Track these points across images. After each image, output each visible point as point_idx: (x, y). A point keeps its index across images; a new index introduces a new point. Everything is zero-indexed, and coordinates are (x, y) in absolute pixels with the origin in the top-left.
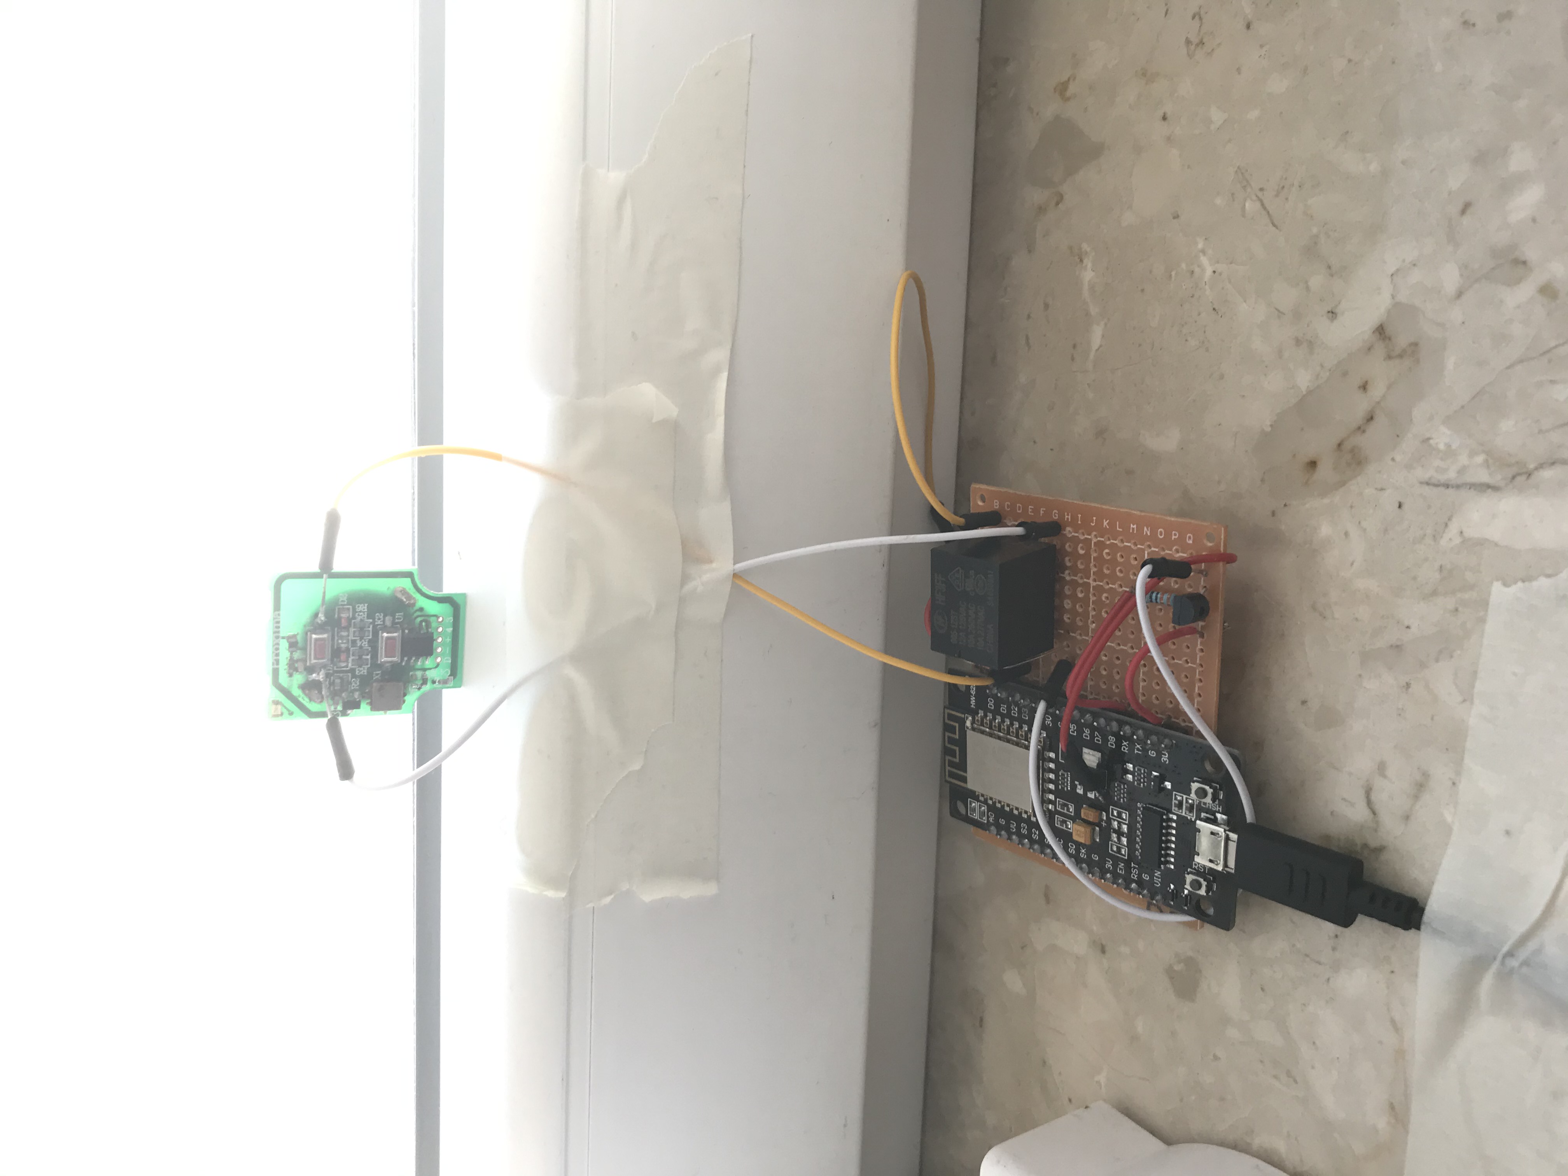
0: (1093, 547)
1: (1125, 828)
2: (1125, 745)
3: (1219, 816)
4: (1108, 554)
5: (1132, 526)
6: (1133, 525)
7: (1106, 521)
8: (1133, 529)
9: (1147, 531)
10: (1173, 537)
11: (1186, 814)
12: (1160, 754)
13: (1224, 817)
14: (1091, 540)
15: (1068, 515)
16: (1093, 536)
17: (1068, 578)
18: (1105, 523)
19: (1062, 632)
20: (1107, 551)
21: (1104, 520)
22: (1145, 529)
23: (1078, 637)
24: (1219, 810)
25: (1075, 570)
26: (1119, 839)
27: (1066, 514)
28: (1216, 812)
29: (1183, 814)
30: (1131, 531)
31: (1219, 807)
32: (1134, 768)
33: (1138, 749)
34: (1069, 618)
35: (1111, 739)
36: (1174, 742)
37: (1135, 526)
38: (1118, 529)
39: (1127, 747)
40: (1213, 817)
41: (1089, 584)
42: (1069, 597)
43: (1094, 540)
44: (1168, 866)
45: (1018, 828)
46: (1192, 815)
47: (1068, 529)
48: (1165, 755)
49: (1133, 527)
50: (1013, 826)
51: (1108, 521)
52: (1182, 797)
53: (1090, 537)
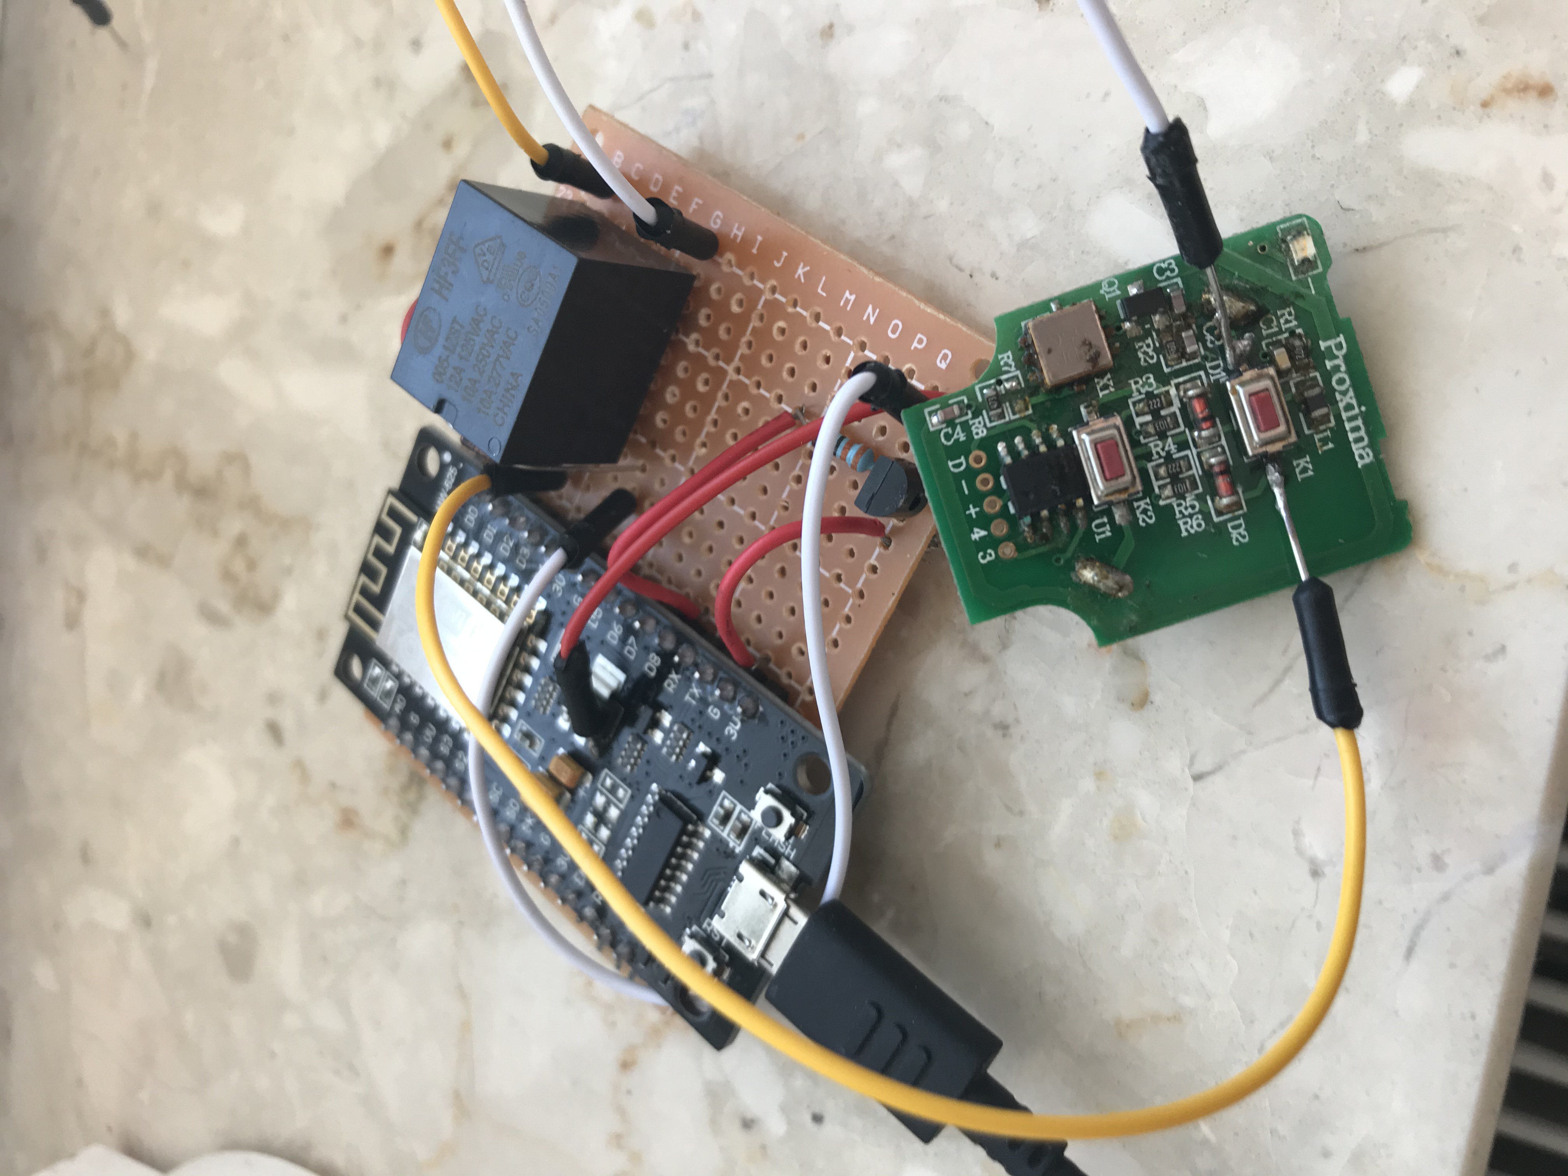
0: (760, 307)
1: (614, 813)
2: (673, 680)
3: (786, 864)
5: (847, 294)
6: (851, 294)
8: (848, 301)
9: (870, 314)
10: (915, 344)
11: (728, 835)
12: (726, 719)
13: (793, 869)
15: (739, 229)
16: (768, 286)
18: (800, 271)
20: (781, 324)
21: (802, 265)
22: (870, 309)
24: (790, 855)
26: (596, 827)
27: (736, 225)
28: (783, 854)
29: (724, 834)
30: (842, 304)
31: (792, 850)
32: (672, 724)
33: (693, 696)
34: (665, 421)
35: (653, 658)
36: (761, 709)
37: (853, 298)
38: (819, 291)
39: (674, 683)
40: (772, 861)
41: (724, 372)
42: (678, 382)
43: (767, 296)
45: (437, 740)
46: (738, 842)
47: (729, 256)
48: (735, 724)
49: (849, 297)
50: (430, 733)
51: (808, 268)
52: (735, 806)
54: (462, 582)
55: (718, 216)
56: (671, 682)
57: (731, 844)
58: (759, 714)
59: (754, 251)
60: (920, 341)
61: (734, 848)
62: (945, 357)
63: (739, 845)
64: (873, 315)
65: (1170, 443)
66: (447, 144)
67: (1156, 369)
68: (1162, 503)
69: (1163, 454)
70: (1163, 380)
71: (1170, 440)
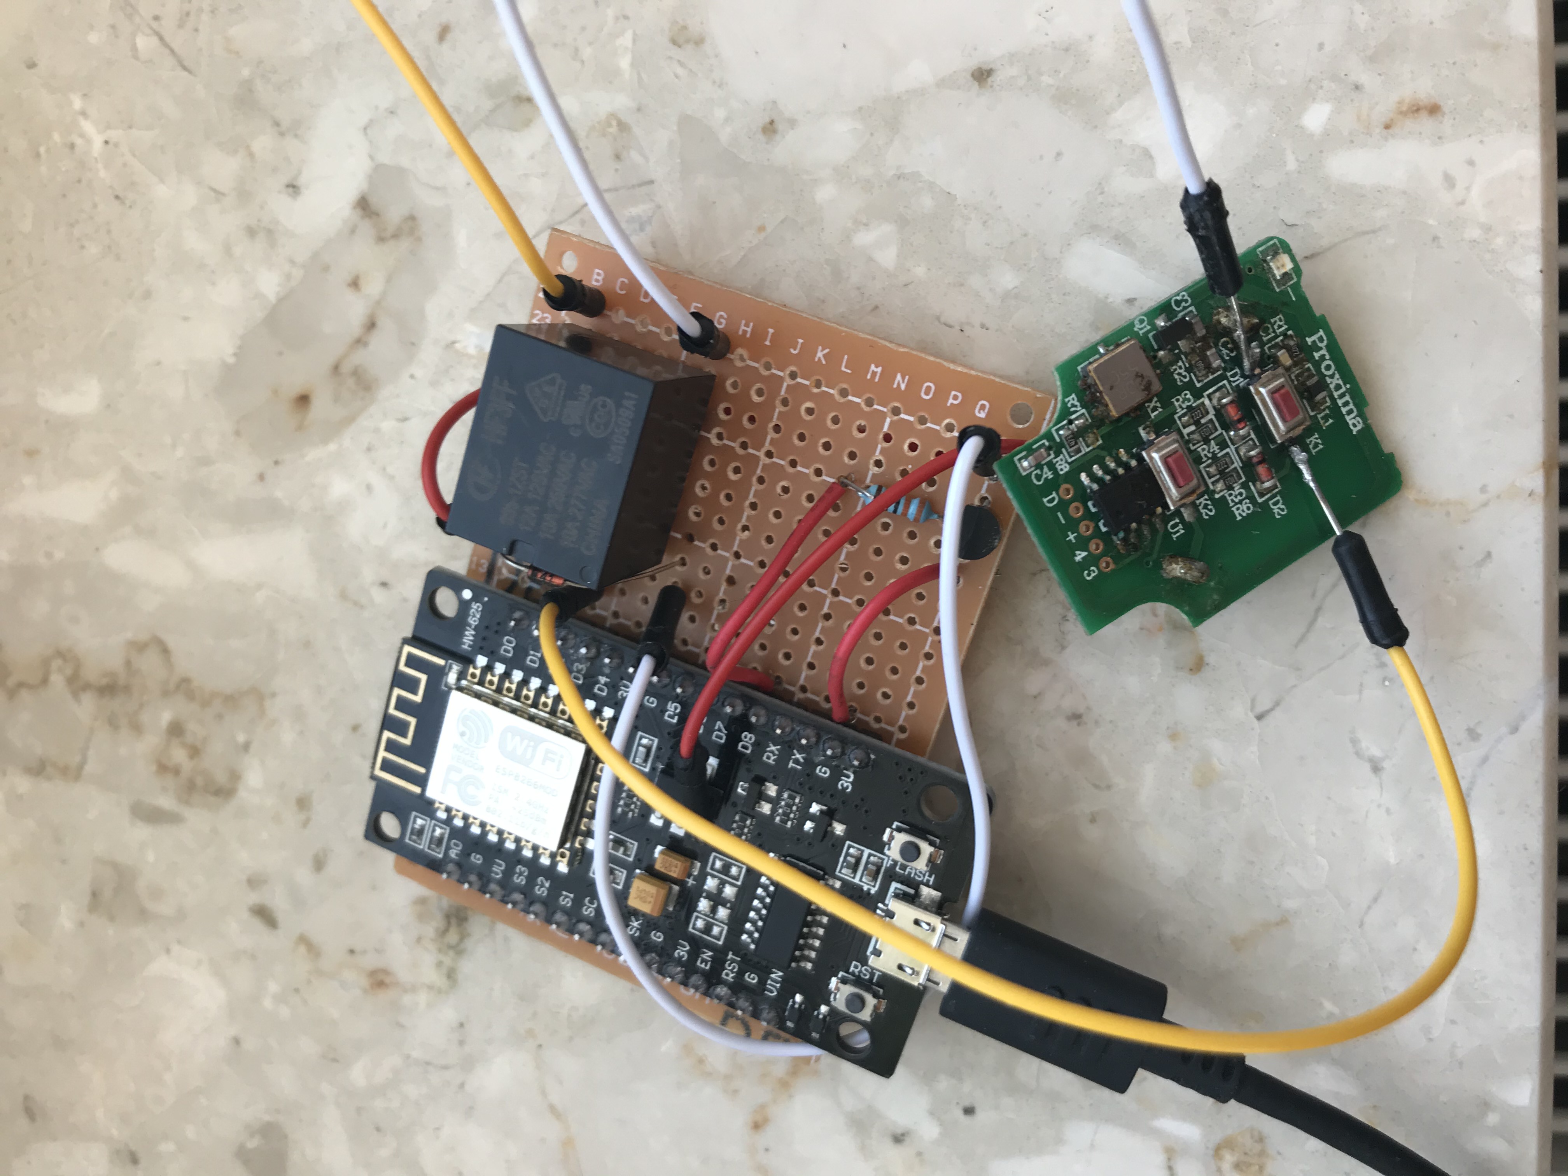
0: (783, 392)
1: (729, 891)
2: (772, 752)
3: (925, 891)
4: (810, 411)
5: (873, 367)
6: (877, 367)
7: (822, 351)
8: (874, 373)
9: (900, 382)
10: (951, 401)
11: (861, 880)
12: (837, 774)
13: (936, 894)
14: (781, 379)
15: (747, 325)
16: (788, 372)
17: (715, 441)
18: (820, 354)
19: (679, 536)
20: (809, 404)
21: (820, 348)
22: (899, 377)
23: (709, 551)
24: (928, 881)
25: (735, 430)
26: (714, 910)
27: (743, 322)
28: (922, 883)
29: (856, 880)
30: (869, 377)
31: (930, 876)
32: (780, 793)
33: (797, 761)
34: (697, 514)
35: (746, 737)
36: (873, 757)
37: (879, 370)
38: (843, 369)
39: (774, 755)
40: (912, 891)
41: (757, 458)
42: (707, 476)
43: (788, 382)
44: (803, 964)
45: (508, 873)
46: (873, 884)
47: (740, 351)
48: (848, 777)
49: (876, 370)
50: (498, 869)
51: (827, 351)
52: (862, 851)
53: (781, 374)
54: (514, 711)
55: (721, 316)
56: (771, 755)
57: (866, 888)
58: (871, 762)
59: (767, 343)
60: (955, 397)
61: (869, 890)
62: (983, 407)
63: (874, 886)
64: (903, 381)
65: (1213, 446)
66: (355, 284)
67: (1190, 386)
68: (1217, 496)
69: (1210, 455)
70: (1198, 394)
71: (1212, 442)
